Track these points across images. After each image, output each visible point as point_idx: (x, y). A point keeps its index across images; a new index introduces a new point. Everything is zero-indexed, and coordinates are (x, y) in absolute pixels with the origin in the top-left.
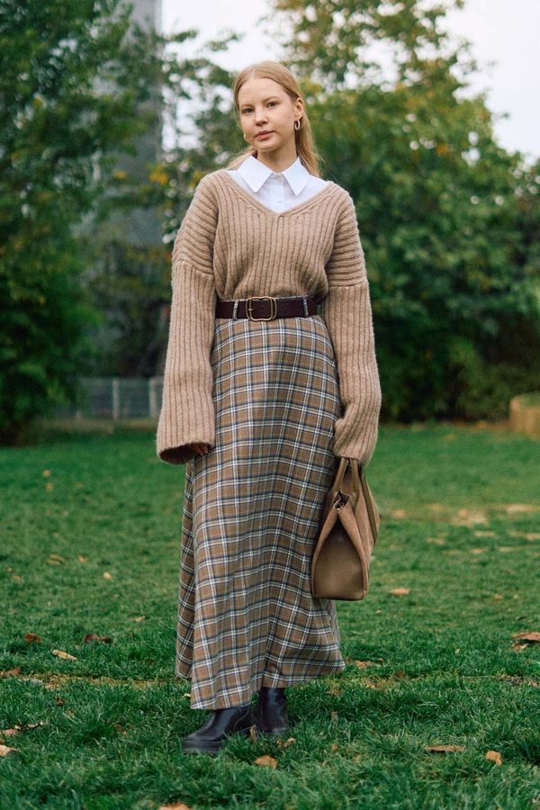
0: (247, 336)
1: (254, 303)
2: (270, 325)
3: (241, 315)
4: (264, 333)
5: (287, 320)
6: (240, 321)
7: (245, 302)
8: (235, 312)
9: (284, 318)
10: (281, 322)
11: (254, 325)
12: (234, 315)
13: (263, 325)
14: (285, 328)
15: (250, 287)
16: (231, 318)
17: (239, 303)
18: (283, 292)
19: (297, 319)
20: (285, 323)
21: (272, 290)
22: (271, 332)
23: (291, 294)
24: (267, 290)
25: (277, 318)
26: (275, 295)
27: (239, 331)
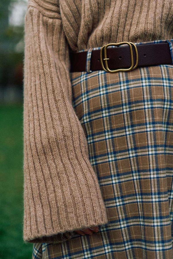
0: (102, 91)
1: (110, 51)
2: (131, 76)
3: (96, 67)
4: (123, 87)
5: (151, 69)
6: (95, 73)
7: (99, 51)
8: (88, 63)
9: (147, 66)
10: (143, 72)
11: (111, 78)
12: (88, 67)
13: (122, 77)
14: (149, 79)
15: (106, 31)
16: (85, 70)
17: (93, 52)
18: (145, 35)
19: (163, 67)
20: (148, 73)
21: (132, 34)
22: (132, 85)
23: (154, 37)
24: (126, 34)
25: (139, 67)
26: (135, 39)
27: (94, 86)
